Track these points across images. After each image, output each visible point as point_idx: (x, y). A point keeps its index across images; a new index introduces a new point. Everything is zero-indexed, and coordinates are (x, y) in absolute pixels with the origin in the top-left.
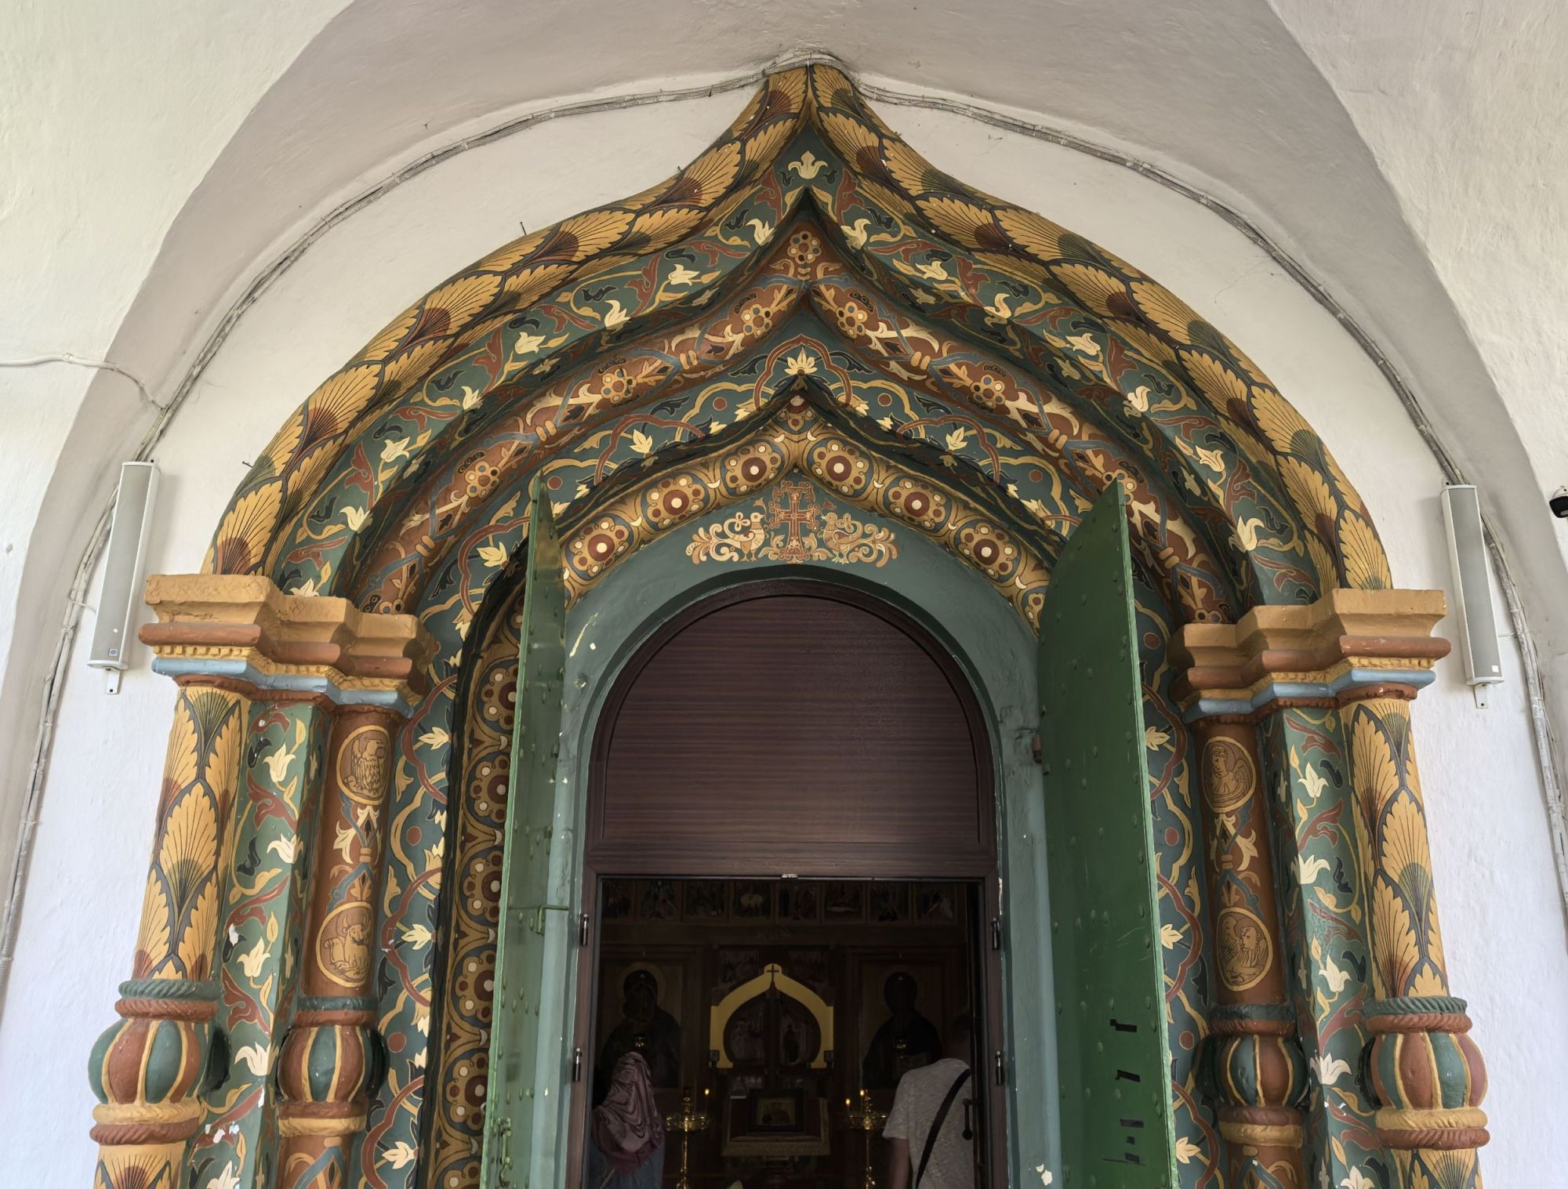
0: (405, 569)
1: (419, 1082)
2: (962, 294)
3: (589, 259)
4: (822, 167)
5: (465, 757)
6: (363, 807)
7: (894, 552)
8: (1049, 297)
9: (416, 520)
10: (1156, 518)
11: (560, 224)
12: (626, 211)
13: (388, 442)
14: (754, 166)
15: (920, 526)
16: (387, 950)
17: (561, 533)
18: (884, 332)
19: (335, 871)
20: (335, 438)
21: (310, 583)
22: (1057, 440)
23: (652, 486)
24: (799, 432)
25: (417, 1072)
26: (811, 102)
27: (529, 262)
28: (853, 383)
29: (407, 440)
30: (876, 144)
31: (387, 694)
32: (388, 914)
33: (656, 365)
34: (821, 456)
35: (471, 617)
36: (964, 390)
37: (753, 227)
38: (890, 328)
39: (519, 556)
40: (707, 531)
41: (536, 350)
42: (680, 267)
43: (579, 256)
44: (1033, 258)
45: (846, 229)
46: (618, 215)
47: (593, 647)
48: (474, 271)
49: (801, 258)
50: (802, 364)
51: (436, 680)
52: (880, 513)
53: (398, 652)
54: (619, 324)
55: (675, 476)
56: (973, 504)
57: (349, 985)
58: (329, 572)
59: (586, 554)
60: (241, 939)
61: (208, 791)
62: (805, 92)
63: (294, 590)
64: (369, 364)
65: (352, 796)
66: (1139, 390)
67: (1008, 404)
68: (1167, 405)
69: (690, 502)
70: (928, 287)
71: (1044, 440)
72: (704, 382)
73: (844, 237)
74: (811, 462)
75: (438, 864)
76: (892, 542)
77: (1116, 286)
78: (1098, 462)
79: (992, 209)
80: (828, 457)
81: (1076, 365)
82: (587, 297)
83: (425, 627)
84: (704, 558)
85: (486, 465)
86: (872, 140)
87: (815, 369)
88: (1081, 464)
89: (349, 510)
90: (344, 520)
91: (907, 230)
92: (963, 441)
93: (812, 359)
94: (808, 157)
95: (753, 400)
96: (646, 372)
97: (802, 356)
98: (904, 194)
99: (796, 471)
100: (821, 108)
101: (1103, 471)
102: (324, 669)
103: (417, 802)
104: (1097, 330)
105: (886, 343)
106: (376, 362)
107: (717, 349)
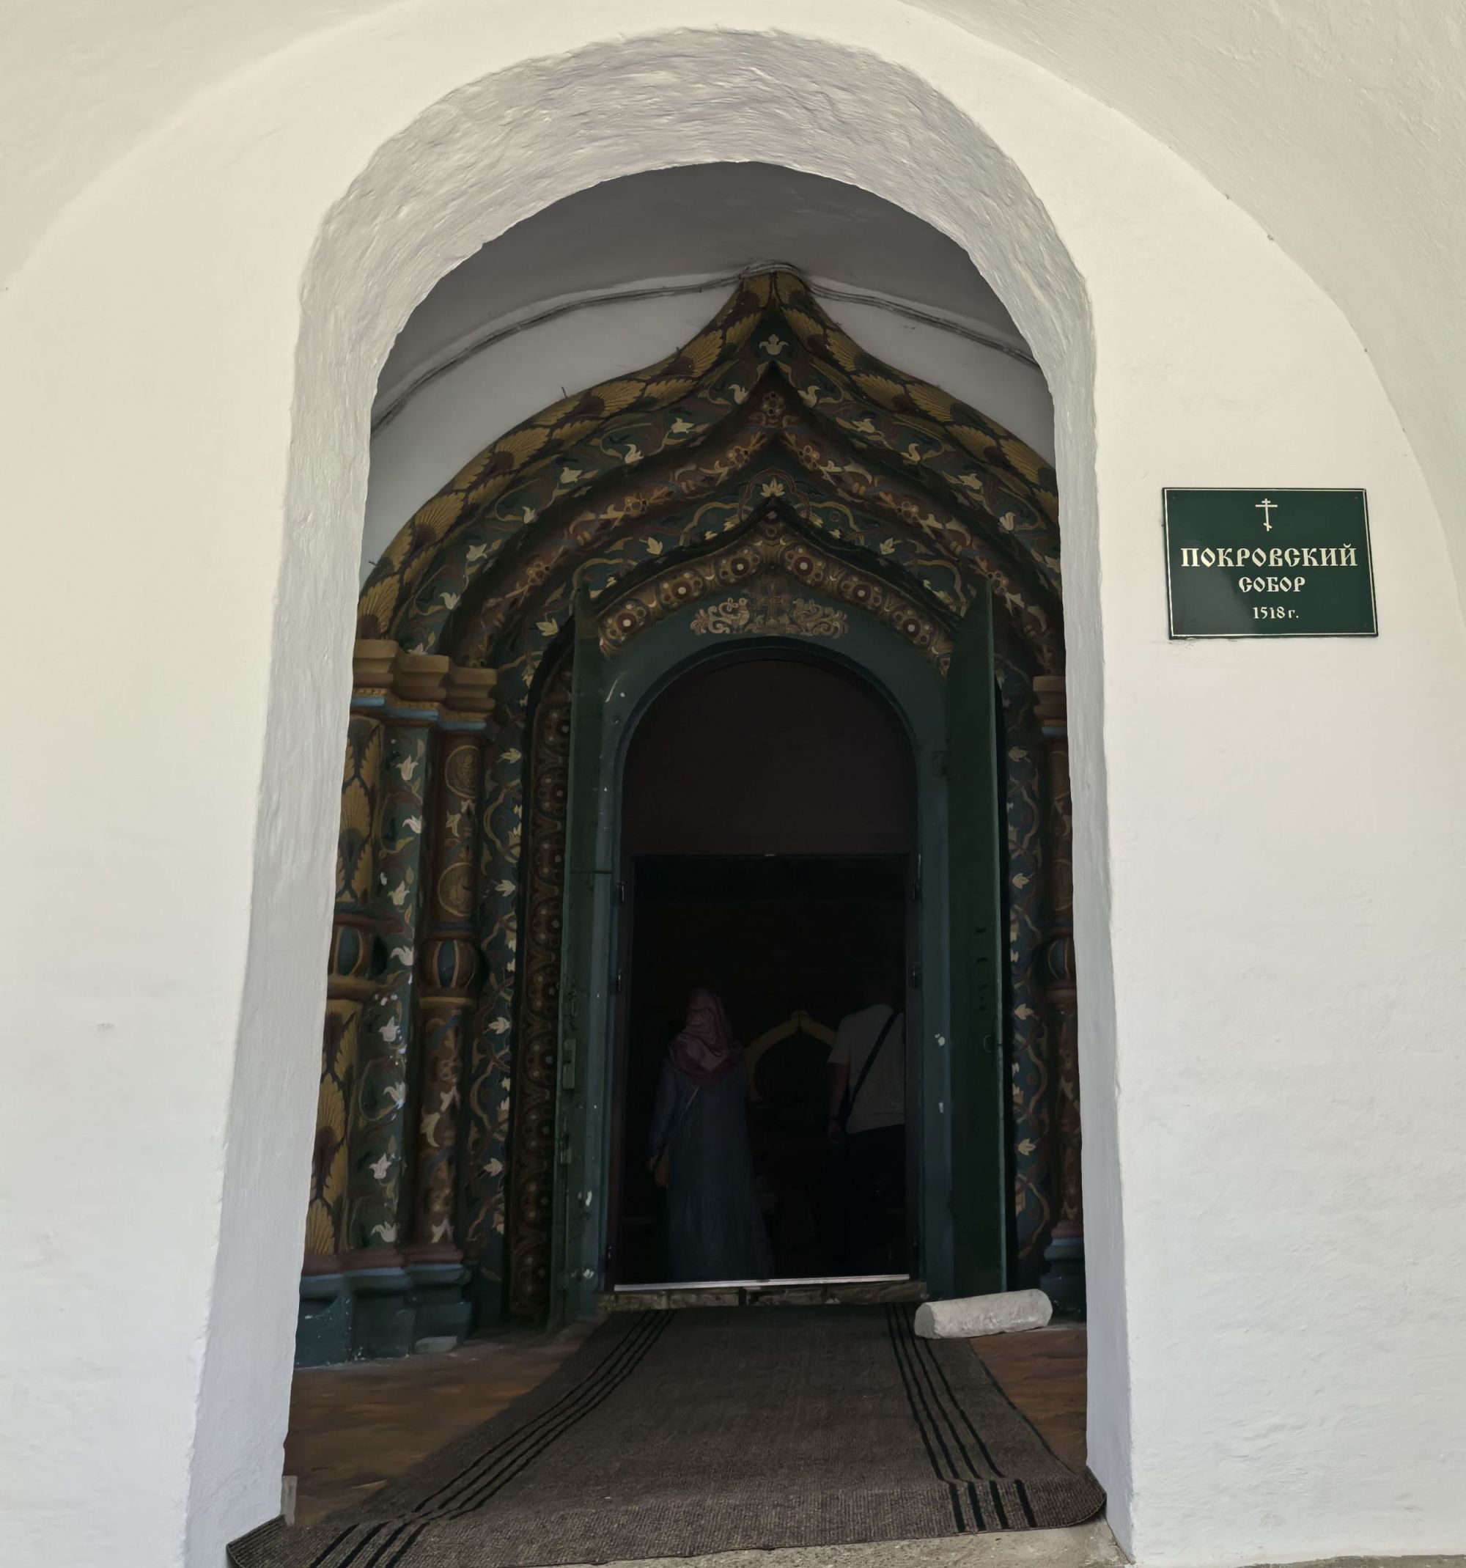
0: (486, 639)
1: (512, 980)
2: (885, 443)
3: (612, 415)
4: (784, 346)
5: (532, 772)
6: (465, 800)
7: (846, 627)
8: (947, 447)
9: (492, 602)
10: (1022, 604)
11: (590, 391)
12: (639, 381)
13: (472, 547)
14: (733, 347)
15: (865, 608)
16: (485, 897)
17: (597, 612)
18: (833, 468)
19: (447, 842)
20: (435, 545)
21: (421, 647)
22: (955, 549)
23: (662, 579)
24: (774, 539)
25: (509, 974)
26: (775, 300)
27: (569, 418)
28: (812, 504)
29: (484, 546)
30: (822, 333)
31: (478, 723)
32: (484, 872)
33: (664, 490)
34: (791, 557)
35: (533, 672)
36: (891, 511)
37: (733, 391)
38: (836, 465)
39: (567, 629)
40: (706, 612)
41: (576, 480)
42: (679, 420)
43: (605, 414)
44: (933, 420)
45: (802, 393)
46: (634, 383)
47: (623, 695)
48: (529, 424)
49: (771, 412)
50: (773, 489)
51: (511, 716)
52: (836, 599)
53: (484, 694)
54: (635, 462)
55: (681, 571)
56: (903, 593)
57: (461, 915)
58: (434, 639)
59: (616, 627)
60: (388, 881)
61: (363, 785)
62: (771, 292)
63: (410, 651)
64: (457, 492)
65: (456, 792)
66: (1008, 515)
67: (922, 522)
68: (1027, 526)
69: (693, 590)
70: (862, 437)
71: (948, 549)
72: (700, 502)
73: (801, 399)
74: (783, 560)
75: (518, 840)
76: (846, 621)
77: (989, 441)
78: (983, 565)
79: (903, 383)
80: (796, 557)
81: (967, 497)
82: (611, 442)
83: (502, 678)
84: (704, 631)
85: (541, 563)
86: (818, 330)
87: (783, 493)
88: (971, 566)
89: (446, 595)
90: (442, 602)
91: (846, 395)
92: (892, 547)
93: (781, 486)
94: (774, 338)
95: (737, 515)
96: (657, 494)
97: (774, 483)
98: (841, 369)
99: (773, 567)
100: (782, 304)
101: (986, 571)
102: (436, 704)
103: (501, 800)
104: (982, 473)
105: (833, 475)
106: (463, 491)
107: (709, 479)
